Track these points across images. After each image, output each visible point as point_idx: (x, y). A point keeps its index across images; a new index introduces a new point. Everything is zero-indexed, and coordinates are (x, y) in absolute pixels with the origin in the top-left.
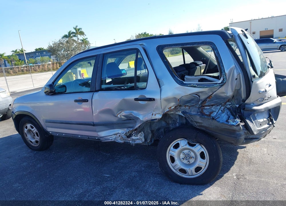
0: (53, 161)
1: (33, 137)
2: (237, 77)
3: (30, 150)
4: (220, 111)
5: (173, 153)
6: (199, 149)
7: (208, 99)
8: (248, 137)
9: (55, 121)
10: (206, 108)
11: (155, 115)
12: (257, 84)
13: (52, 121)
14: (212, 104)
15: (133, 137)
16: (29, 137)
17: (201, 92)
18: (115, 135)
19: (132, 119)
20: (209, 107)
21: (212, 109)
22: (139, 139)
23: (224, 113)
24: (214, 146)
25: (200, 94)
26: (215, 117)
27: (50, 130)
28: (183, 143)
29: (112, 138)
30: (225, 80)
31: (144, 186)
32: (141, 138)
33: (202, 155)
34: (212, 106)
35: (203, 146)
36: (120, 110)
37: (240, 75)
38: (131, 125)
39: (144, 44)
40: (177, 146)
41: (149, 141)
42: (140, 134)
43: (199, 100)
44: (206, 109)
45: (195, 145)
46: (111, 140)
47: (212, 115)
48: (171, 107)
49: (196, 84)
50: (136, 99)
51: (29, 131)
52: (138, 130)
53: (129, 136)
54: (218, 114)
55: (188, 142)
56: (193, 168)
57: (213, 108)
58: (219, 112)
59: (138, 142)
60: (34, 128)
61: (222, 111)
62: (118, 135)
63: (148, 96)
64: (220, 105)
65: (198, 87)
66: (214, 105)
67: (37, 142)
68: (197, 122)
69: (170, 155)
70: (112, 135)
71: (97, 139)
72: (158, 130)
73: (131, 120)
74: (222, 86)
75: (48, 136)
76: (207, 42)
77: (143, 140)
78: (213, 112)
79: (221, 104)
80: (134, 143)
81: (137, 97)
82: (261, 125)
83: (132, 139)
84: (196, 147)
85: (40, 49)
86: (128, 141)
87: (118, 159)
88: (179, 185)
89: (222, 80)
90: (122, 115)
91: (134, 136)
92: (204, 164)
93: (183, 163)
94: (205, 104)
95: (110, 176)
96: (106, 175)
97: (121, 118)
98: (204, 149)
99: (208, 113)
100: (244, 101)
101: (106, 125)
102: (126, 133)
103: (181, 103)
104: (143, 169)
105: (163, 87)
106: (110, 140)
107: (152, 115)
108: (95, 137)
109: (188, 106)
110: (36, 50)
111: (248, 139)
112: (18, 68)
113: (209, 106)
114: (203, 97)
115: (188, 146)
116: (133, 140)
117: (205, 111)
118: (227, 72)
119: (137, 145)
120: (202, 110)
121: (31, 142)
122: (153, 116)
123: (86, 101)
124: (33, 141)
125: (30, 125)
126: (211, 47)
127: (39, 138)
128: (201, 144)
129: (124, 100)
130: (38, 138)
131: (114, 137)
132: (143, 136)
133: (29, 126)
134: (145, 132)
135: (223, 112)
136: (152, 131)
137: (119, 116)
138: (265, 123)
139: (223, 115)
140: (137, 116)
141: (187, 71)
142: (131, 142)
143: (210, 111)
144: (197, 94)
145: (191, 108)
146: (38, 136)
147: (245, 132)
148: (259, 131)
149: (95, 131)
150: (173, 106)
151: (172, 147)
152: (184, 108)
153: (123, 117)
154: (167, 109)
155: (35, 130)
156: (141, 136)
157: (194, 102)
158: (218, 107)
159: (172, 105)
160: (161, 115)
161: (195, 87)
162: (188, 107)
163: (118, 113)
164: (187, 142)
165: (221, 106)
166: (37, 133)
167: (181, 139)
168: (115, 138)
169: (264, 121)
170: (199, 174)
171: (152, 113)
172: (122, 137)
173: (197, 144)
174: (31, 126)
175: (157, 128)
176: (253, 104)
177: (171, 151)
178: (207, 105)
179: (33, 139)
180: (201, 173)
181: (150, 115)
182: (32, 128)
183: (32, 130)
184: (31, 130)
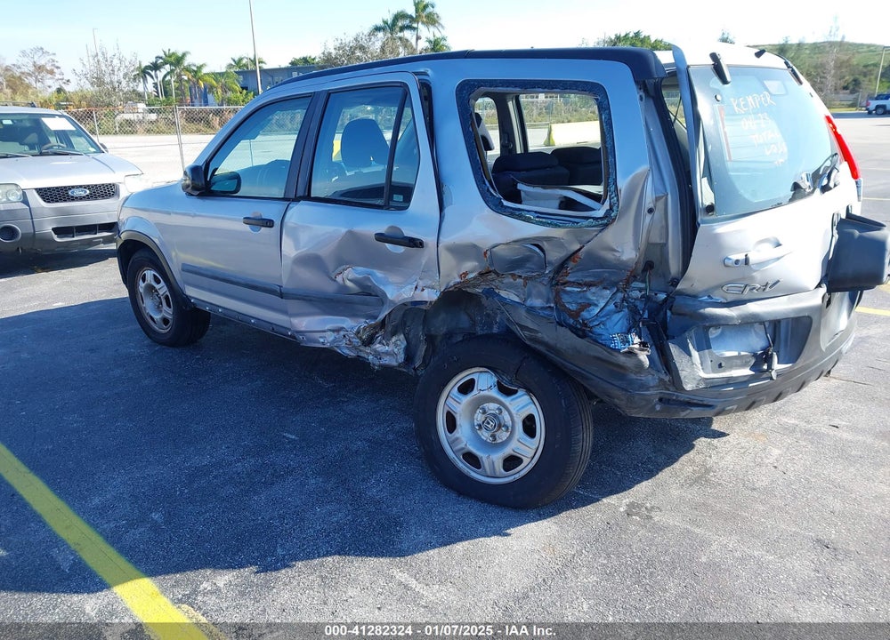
0: (185, 376)
1: (159, 308)
2: (651, 206)
3: (148, 341)
4: (612, 306)
5: (454, 403)
6: (522, 405)
7: (571, 264)
8: (674, 398)
9: (202, 271)
10: (568, 289)
11: (423, 290)
12: (717, 236)
13: (209, 273)
14: (587, 280)
15: (378, 347)
16: (148, 305)
17: (548, 239)
18: (333, 331)
19: (373, 294)
20: (579, 290)
21: (589, 295)
22: (390, 351)
23: (621, 314)
24: (561, 404)
25: (545, 243)
26: (594, 321)
27: (191, 292)
28: (485, 382)
29: (327, 340)
30: (615, 208)
31: (363, 480)
32: (396, 350)
33: (529, 427)
34: (590, 285)
35: (534, 398)
36: (342, 262)
37: (667, 199)
38: (372, 311)
39: (430, 72)
40: (467, 388)
41: (418, 363)
42: (394, 339)
43: (545, 263)
44: (570, 292)
45: (516, 392)
46: (323, 343)
47: (585, 314)
48: (466, 274)
49: (536, 212)
50: (381, 237)
51: (150, 289)
52: (389, 328)
53: (369, 342)
54: (604, 313)
55: (498, 382)
56: (498, 458)
57: (592, 294)
58: (608, 308)
59: (387, 361)
60: (162, 283)
61: (616, 306)
62: (342, 333)
63: (408, 232)
64: (613, 286)
65: (537, 223)
66: (594, 285)
67: (165, 321)
68: (523, 328)
69: (447, 409)
70: (324, 331)
71: (288, 336)
72: (449, 338)
73: (370, 295)
74: (606, 225)
75: (188, 309)
76: (589, 82)
77: (401, 358)
78: (589, 305)
79: (615, 284)
80: (377, 363)
81: (383, 229)
82: (720, 366)
83: (375, 351)
84: (517, 398)
85: (305, 60)
86: (366, 356)
87: (343, 402)
88: (454, 496)
89: (608, 208)
90: (349, 276)
91: (380, 343)
92: (529, 450)
93: (478, 437)
94: (567, 279)
95: (297, 438)
96: (290, 436)
97: (345, 287)
98: (534, 409)
99: (573, 307)
100: (675, 282)
101: (311, 300)
102: (358, 332)
103: (496, 266)
104: (391, 437)
105: (447, 211)
106: (319, 342)
107: (416, 288)
108: (286, 328)
109: (520, 277)
110: (292, 63)
111: (675, 404)
112: (235, 111)
113: (579, 285)
114: (555, 255)
115: (494, 393)
116: (378, 355)
117: (565, 299)
118: (622, 184)
119: (386, 368)
120: (557, 294)
121: (151, 318)
122: (418, 292)
123: (269, 223)
124: (157, 317)
125: (153, 272)
126: (597, 100)
127: (170, 311)
128: (529, 391)
129: (350, 233)
130: (168, 312)
131: (330, 337)
132: (403, 346)
133: (150, 274)
134: (410, 336)
135: (618, 308)
136: (430, 339)
137: (339, 279)
138: (739, 362)
139: (616, 317)
140: (382, 287)
141: (566, 171)
142: (371, 357)
143: (580, 301)
144: (537, 243)
145: (530, 283)
146: (169, 305)
147: (661, 380)
148: (706, 384)
149: (285, 312)
150: (472, 272)
151: (456, 388)
152: (512, 280)
153: (349, 284)
154: (456, 276)
155: (162, 288)
156: (396, 345)
157: (533, 266)
158: (608, 292)
159: (471, 266)
160: (438, 294)
161: (528, 220)
162: (521, 280)
163: (337, 271)
164: (496, 380)
165: (615, 290)
166: (167, 298)
167: (481, 369)
168: (334, 341)
169: (739, 357)
170: (513, 477)
171: (415, 284)
172: (349, 340)
173: (521, 392)
174: (154, 275)
175: (444, 330)
176: (709, 296)
177: (451, 400)
178: (572, 280)
179: (158, 313)
180: (517, 476)
181: (410, 286)
182: (158, 282)
183: (157, 286)
184: (153, 287)
